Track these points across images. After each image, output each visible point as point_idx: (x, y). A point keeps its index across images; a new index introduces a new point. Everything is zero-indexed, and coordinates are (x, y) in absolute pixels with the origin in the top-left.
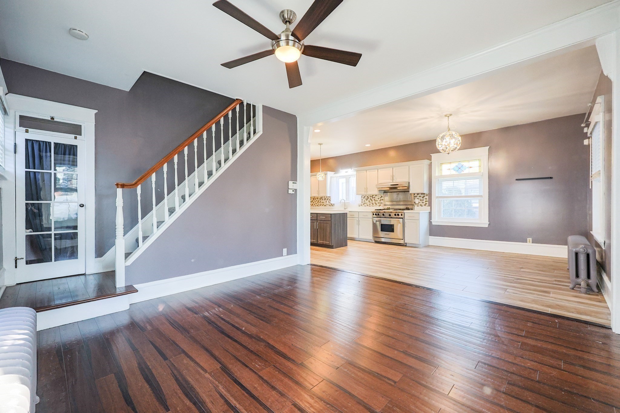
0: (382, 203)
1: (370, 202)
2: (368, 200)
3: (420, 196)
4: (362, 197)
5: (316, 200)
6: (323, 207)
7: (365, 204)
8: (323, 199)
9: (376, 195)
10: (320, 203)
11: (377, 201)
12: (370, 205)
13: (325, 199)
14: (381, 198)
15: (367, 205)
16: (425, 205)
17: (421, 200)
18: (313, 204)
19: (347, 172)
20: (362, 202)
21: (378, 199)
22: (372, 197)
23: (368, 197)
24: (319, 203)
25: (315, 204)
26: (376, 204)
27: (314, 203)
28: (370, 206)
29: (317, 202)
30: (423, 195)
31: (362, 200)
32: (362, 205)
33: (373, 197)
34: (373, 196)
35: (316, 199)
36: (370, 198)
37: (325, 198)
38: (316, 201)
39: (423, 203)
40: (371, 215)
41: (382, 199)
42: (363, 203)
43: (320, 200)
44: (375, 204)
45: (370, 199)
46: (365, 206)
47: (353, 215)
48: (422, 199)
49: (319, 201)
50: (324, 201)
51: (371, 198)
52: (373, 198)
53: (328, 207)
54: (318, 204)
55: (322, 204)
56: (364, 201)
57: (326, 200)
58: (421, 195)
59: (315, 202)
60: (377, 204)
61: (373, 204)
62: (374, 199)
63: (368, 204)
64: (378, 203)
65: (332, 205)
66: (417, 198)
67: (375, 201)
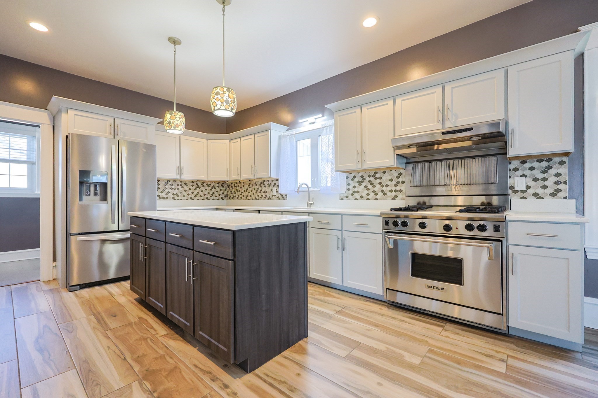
0: (401, 191)
1: (368, 189)
2: (364, 184)
3: (532, 169)
4: (347, 178)
5: (253, 187)
6: (266, 201)
7: (356, 194)
8: (266, 185)
9: (384, 172)
10: (260, 192)
11: (387, 186)
12: (369, 197)
13: (269, 185)
14: (398, 177)
15: (362, 197)
16: (553, 195)
17: (536, 180)
18: (247, 196)
19: (314, 123)
20: (349, 190)
21: (391, 180)
22: (374, 176)
23: (362, 177)
24: (259, 194)
25: (251, 196)
26: (385, 194)
27: (249, 193)
28: (368, 199)
29: (254, 192)
30: (545, 164)
31: (349, 185)
32: (347, 197)
33: (378, 176)
34: (376, 173)
35: (253, 185)
36: (368, 179)
37: (269, 183)
38: (253, 190)
39: (545, 187)
40: (378, 225)
41: (400, 180)
42: (351, 192)
43: (261, 187)
44: (380, 194)
45: (370, 181)
46: (356, 199)
47: (328, 223)
48: (541, 176)
49: (258, 189)
50: (267, 189)
51: (372, 179)
52: (376, 178)
53: (275, 201)
54: (256, 196)
55: (264, 196)
56: (354, 187)
57: (270, 188)
58: (536, 164)
59: (251, 192)
60: (389, 194)
61: (376, 194)
62: (378, 181)
63: (364, 195)
64: (391, 191)
65: (283, 197)
66: (519, 173)
67: (382, 186)
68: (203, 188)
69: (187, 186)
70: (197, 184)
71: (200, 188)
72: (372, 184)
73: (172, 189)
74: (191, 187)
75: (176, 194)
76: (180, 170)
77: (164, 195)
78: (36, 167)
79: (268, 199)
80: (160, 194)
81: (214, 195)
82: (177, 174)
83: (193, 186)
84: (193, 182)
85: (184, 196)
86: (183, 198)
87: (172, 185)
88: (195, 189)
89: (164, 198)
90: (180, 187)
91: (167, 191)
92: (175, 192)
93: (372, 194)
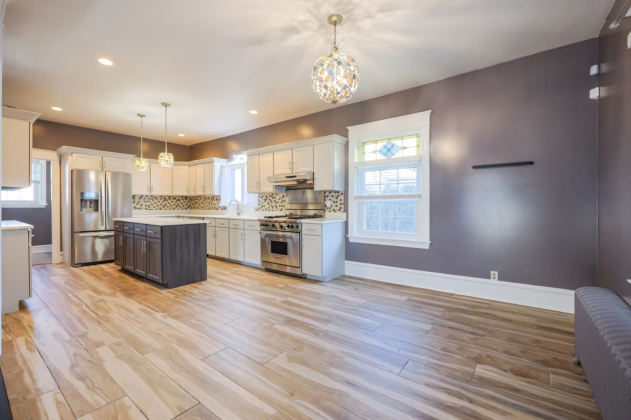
0: (284, 206)
1: (269, 205)
2: (267, 201)
3: (333, 196)
4: (259, 197)
5: (207, 200)
6: (215, 210)
8: (215, 199)
9: (276, 194)
10: (211, 204)
11: (278, 203)
12: (270, 209)
13: (217, 199)
14: (283, 198)
16: (339, 210)
17: (334, 202)
18: (203, 207)
19: (242, 159)
20: (260, 204)
21: (280, 199)
22: (272, 196)
23: (266, 196)
24: (211, 205)
25: (205, 207)
26: (277, 208)
27: (204, 204)
28: (269, 211)
29: (208, 204)
30: (337, 194)
31: (260, 201)
32: (259, 209)
33: (274, 196)
34: (273, 194)
35: (206, 199)
36: (269, 198)
37: (217, 198)
38: (207, 203)
39: (337, 206)
40: (258, 227)
41: (284, 199)
42: (261, 206)
43: (212, 200)
44: (275, 207)
46: (263, 210)
47: (237, 225)
48: (335, 200)
49: (210, 202)
50: (216, 202)
51: (271, 198)
52: (273, 198)
53: (220, 211)
54: (209, 207)
55: (214, 207)
56: (262, 203)
57: (218, 201)
58: (334, 194)
60: (278, 207)
61: (273, 208)
62: (274, 199)
63: (267, 208)
64: (280, 206)
65: (225, 208)
66: (328, 198)
67: (276, 203)
68: (169, 201)
69: (156, 199)
70: (164, 198)
71: (167, 201)
72: (271, 201)
73: (145, 202)
74: (160, 200)
75: (148, 205)
76: (150, 188)
77: (138, 206)
78: (39, 185)
79: (216, 209)
80: (136, 206)
81: (179, 206)
82: (148, 192)
83: (161, 199)
84: (161, 196)
85: (154, 207)
86: (153, 208)
87: (145, 199)
88: (163, 202)
89: (138, 208)
90: (151, 200)
91: (141, 203)
92: (148, 204)
93: (271, 208)
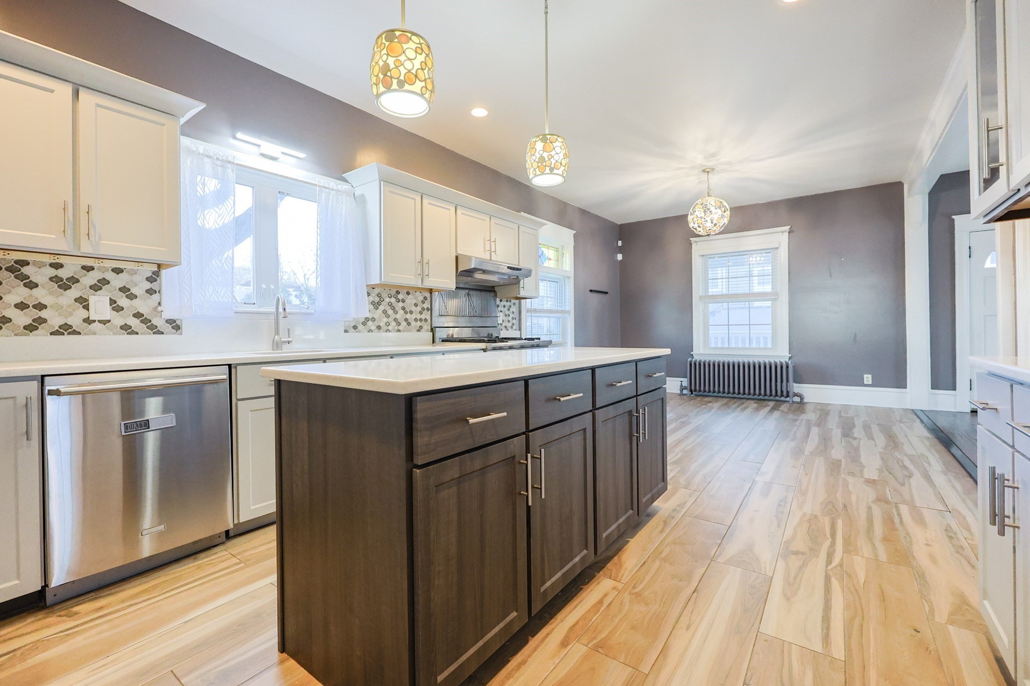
1: (388, 316)
2: (381, 308)
3: (504, 307)
7: (370, 323)
8: (39, 280)
9: (408, 293)
11: (411, 312)
12: (390, 328)
13: (62, 283)
14: (422, 302)
15: (379, 328)
16: (512, 327)
19: (274, 159)
21: (415, 305)
23: (379, 295)
26: (409, 324)
28: (388, 331)
30: (509, 304)
32: (355, 327)
33: (400, 297)
34: (398, 292)
36: (387, 300)
37: (63, 273)
39: (509, 321)
41: (425, 306)
42: (363, 319)
44: (404, 324)
45: (390, 304)
46: (370, 331)
48: (507, 313)
51: (393, 300)
52: (398, 301)
57: (73, 294)
58: (505, 303)
60: (413, 323)
61: (399, 324)
62: (401, 304)
63: (382, 324)
64: (416, 320)
65: (153, 328)
67: (406, 313)
72: (394, 309)
79: (57, 333)
93: (393, 324)
